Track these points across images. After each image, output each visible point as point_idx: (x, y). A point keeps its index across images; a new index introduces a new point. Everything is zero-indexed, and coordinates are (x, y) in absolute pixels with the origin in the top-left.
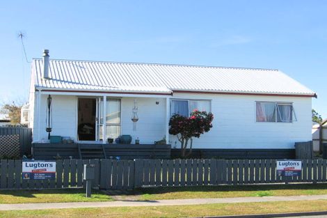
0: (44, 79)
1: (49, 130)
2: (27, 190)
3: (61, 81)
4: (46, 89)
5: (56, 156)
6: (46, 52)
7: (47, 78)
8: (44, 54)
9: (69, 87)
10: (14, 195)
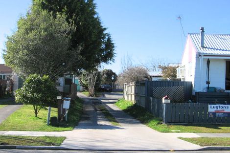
0: (201, 48)
1: (208, 83)
2: (212, 124)
3: (211, 49)
4: (205, 55)
5: (215, 100)
6: (202, 29)
7: (203, 47)
8: (201, 31)
9: (222, 53)
10: (207, 127)
